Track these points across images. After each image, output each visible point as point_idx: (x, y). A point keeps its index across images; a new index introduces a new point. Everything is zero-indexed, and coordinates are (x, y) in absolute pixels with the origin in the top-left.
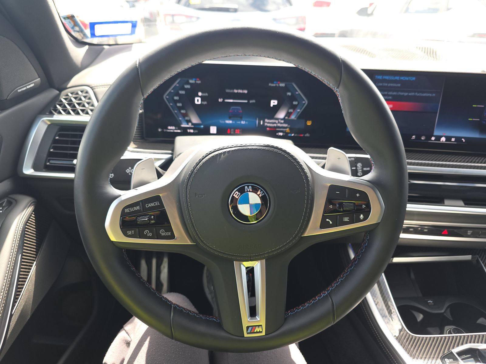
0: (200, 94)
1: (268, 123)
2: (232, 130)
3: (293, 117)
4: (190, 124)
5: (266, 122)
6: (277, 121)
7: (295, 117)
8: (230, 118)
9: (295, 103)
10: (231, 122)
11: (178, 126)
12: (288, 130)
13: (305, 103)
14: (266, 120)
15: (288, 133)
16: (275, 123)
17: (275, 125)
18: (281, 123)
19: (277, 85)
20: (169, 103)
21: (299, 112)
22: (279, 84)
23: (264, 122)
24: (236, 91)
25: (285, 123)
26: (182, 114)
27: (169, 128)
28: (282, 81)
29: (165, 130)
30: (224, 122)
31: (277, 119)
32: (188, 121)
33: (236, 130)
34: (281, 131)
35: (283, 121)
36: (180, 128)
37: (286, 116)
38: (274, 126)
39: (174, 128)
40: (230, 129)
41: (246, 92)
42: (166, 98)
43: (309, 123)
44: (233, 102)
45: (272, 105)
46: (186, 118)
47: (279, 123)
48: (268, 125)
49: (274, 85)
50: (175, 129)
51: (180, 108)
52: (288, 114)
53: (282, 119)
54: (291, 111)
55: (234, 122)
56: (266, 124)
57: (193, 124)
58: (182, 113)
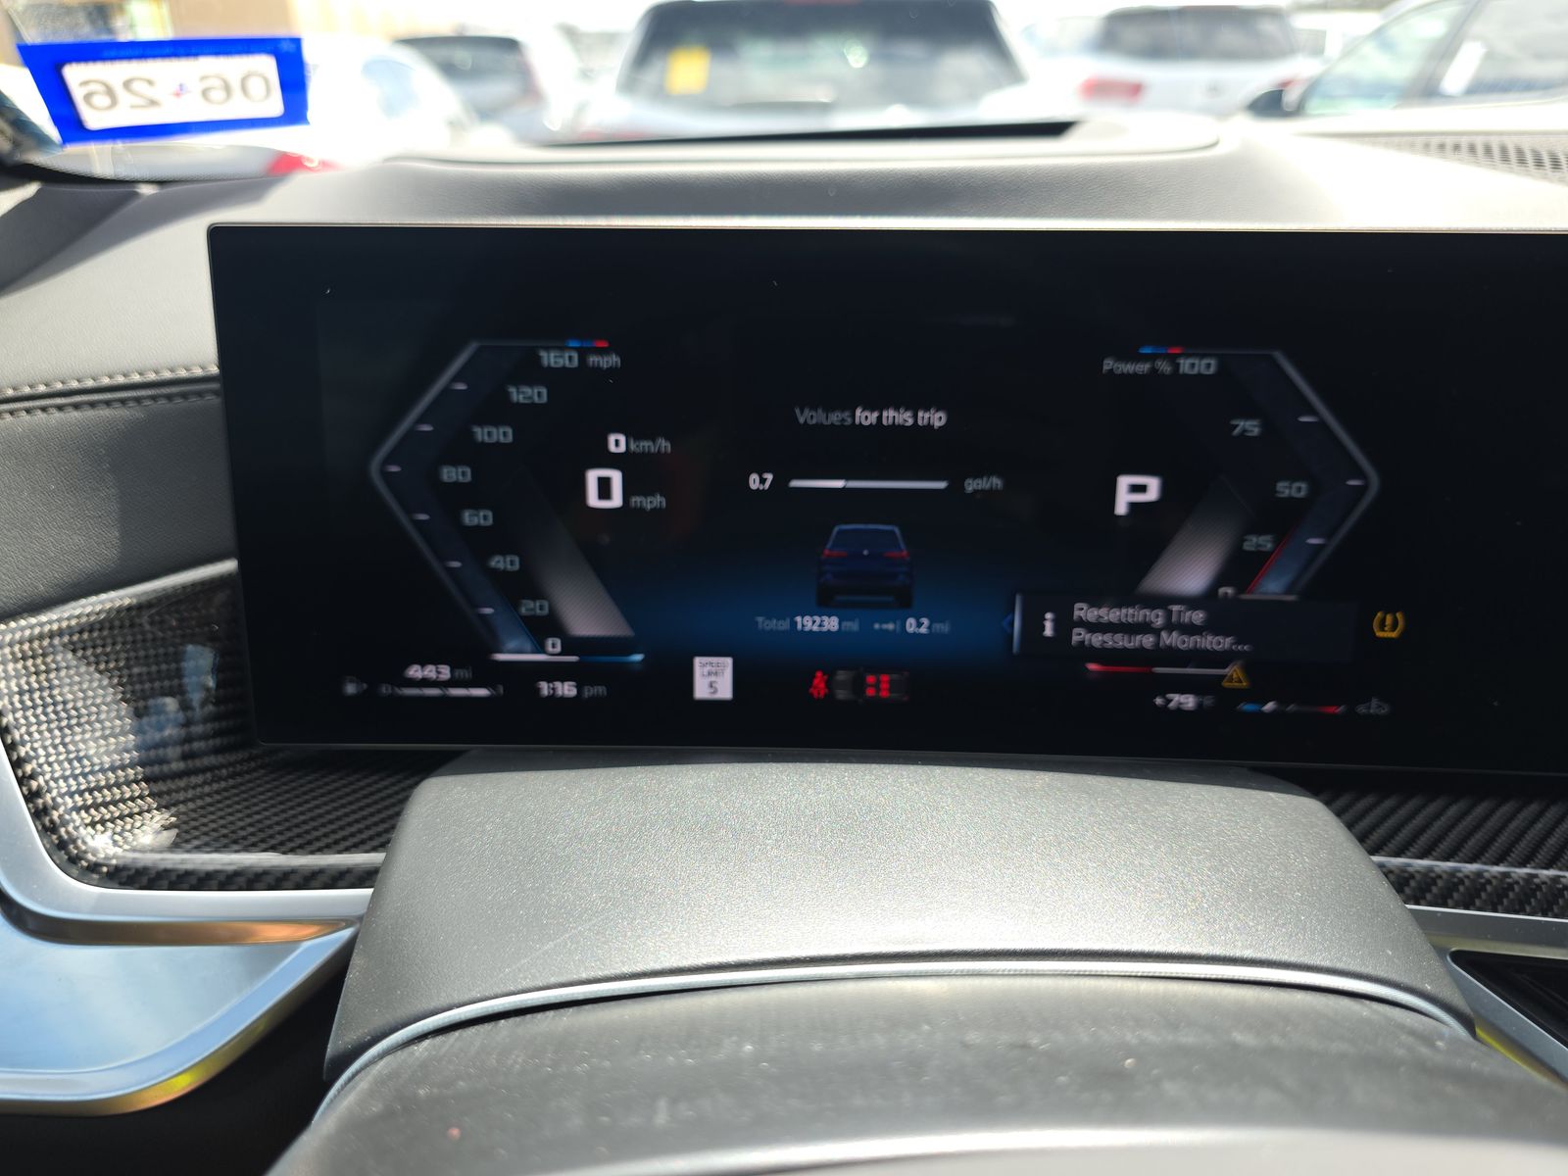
0: (617, 443)
1: (1094, 627)
2: (841, 676)
3: (1272, 586)
4: (554, 645)
5: (1082, 623)
6: (1157, 618)
7: (1288, 591)
8: (824, 604)
9: (1290, 489)
10: (832, 623)
11: (475, 661)
12: (1234, 674)
13: (1362, 491)
14: (1083, 611)
15: (1240, 695)
16: (1145, 628)
17: (1147, 641)
18: (1190, 629)
19: (1164, 367)
20: (409, 511)
21: (1320, 547)
22: (1173, 359)
23: (1065, 624)
24: (865, 417)
25: (1211, 627)
26: (499, 577)
27: (415, 672)
28: (1196, 345)
29: (385, 690)
30: (784, 625)
31: (1162, 601)
32: (543, 628)
33: (870, 679)
34: (1184, 685)
35: (1198, 617)
36: (489, 673)
37: (1220, 580)
38: (1141, 649)
39: (445, 672)
40: (830, 673)
41: (937, 419)
42: (387, 477)
43: (1388, 628)
44: (844, 489)
45: (1121, 509)
46: (528, 607)
47: (1170, 627)
48: (1096, 640)
49: (1143, 368)
50: (453, 683)
51: (481, 543)
52: (1239, 569)
53: (1192, 602)
54: (1264, 542)
55: (853, 626)
56: (1079, 635)
57: (571, 644)
58: (495, 571)
